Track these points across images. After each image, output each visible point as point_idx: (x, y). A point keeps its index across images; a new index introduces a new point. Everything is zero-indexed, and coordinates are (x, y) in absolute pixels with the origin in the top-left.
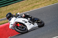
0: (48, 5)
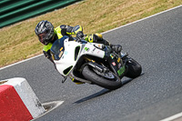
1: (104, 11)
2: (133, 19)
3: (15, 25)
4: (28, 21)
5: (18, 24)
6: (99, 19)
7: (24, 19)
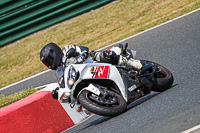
0: (125, 37)
1: (143, 9)
2: (173, 15)
3: (50, 28)
4: (64, 23)
5: (54, 27)
6: (138, 17)
7: (60, 22)
